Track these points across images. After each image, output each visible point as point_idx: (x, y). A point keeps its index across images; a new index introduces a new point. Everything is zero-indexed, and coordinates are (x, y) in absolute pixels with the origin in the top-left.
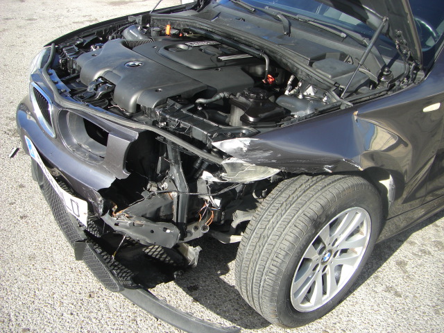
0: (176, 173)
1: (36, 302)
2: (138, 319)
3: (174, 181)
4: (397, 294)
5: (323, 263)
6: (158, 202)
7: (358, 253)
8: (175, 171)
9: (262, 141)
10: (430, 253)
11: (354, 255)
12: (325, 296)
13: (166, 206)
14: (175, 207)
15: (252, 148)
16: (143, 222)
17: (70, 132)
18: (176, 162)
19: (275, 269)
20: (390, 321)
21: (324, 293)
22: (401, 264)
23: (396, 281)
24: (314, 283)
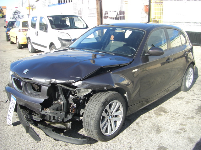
0: (62, 96)
1: (20, 146)
2: (54, 146)
3: (62, 99)
4: (136, 131)
5: (110, 119)
6: (57, 106)
7: (121, 117)
8: (61, 96)
9: (86, 82)
10: (147, 120)
11: (119, 118)
12: (113, 132)
13: (60, 107)
14: (63, 107)
15: (83, 84)
16: (54, 111)
17: (28, 89)
18: (62, 93)
19: (94, 118)
20: (134, 137)
21: (112, 130)
22: (137, 123)
23: (136, 128)
24: (108, 126)
